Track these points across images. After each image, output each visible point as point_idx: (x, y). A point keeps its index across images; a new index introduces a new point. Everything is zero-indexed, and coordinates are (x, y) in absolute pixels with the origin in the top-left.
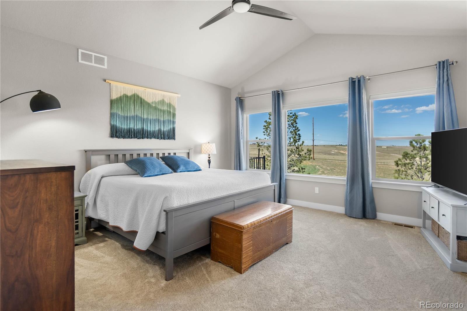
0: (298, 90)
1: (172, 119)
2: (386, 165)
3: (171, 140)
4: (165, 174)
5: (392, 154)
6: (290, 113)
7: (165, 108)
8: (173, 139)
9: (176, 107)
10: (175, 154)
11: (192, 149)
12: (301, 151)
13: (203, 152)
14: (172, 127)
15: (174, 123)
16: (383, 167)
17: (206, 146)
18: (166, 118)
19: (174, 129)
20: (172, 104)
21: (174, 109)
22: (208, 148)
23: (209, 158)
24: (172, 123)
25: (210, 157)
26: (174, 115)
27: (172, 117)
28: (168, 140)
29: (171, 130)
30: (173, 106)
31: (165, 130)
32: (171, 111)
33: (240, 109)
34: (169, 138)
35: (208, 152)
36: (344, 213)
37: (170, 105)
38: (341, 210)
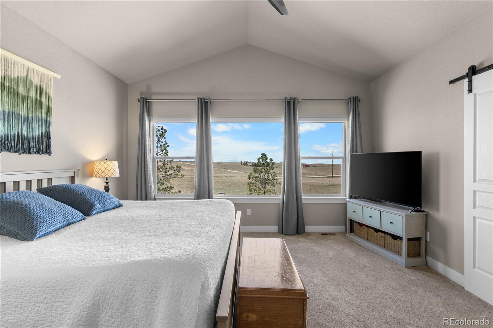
0: (230, 101)
1: (44, 116)
2: (219, 178)
3: (43, 155)
4: (73, 223)
5: (221, 169)
6: (158, 127)
7: (32, 94)
8: (47, 152)
9: (52, 95)
10: (50, 180)
11: (80, 170)
12: (172, 168)
13: (94, 176)
14: (44, 130)
15: (48, 123)
16: (219, 180)
17: (100, 167)
18: (34, 112)
19: (48, 136)
20: (44, 88)
21: (48, 97)
22: (103, 169)
23: (107, 183)
24: (44, 123)
25: (108, 181)
26: (48, 110)
27: (45, 113)
28: (37, 156)
29: (42, 136)
30: (46, 92)
31: (30, 135)
32: (43, 101)
33: (147, 115)
34: (38, 152)
35: (104, 175)
36: (278, 232)
37: (40, 90)
38: (274, 229)
